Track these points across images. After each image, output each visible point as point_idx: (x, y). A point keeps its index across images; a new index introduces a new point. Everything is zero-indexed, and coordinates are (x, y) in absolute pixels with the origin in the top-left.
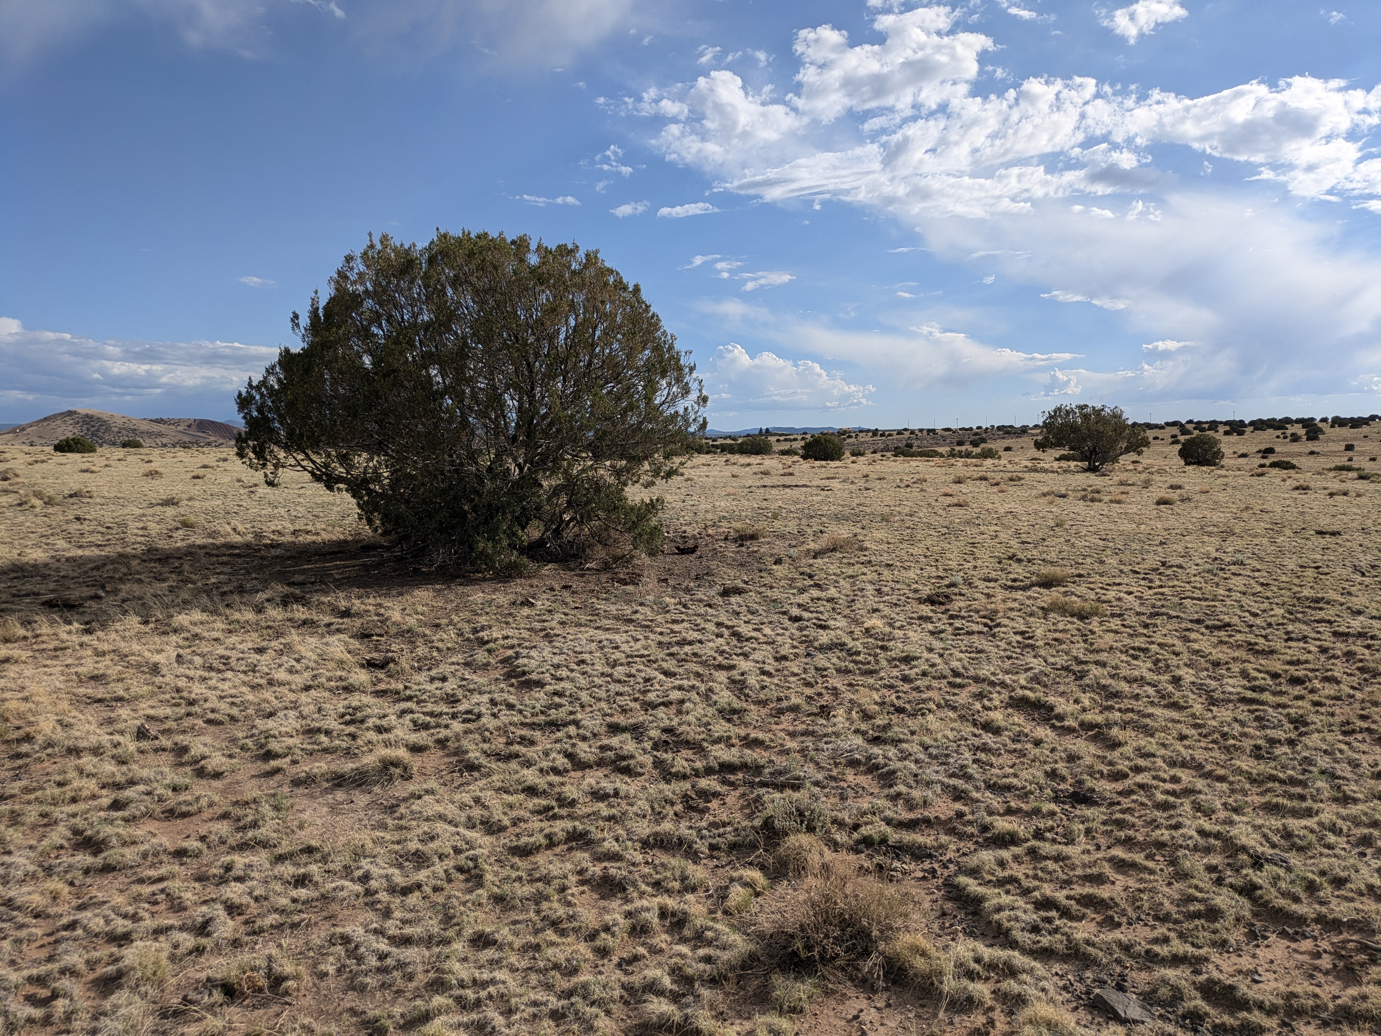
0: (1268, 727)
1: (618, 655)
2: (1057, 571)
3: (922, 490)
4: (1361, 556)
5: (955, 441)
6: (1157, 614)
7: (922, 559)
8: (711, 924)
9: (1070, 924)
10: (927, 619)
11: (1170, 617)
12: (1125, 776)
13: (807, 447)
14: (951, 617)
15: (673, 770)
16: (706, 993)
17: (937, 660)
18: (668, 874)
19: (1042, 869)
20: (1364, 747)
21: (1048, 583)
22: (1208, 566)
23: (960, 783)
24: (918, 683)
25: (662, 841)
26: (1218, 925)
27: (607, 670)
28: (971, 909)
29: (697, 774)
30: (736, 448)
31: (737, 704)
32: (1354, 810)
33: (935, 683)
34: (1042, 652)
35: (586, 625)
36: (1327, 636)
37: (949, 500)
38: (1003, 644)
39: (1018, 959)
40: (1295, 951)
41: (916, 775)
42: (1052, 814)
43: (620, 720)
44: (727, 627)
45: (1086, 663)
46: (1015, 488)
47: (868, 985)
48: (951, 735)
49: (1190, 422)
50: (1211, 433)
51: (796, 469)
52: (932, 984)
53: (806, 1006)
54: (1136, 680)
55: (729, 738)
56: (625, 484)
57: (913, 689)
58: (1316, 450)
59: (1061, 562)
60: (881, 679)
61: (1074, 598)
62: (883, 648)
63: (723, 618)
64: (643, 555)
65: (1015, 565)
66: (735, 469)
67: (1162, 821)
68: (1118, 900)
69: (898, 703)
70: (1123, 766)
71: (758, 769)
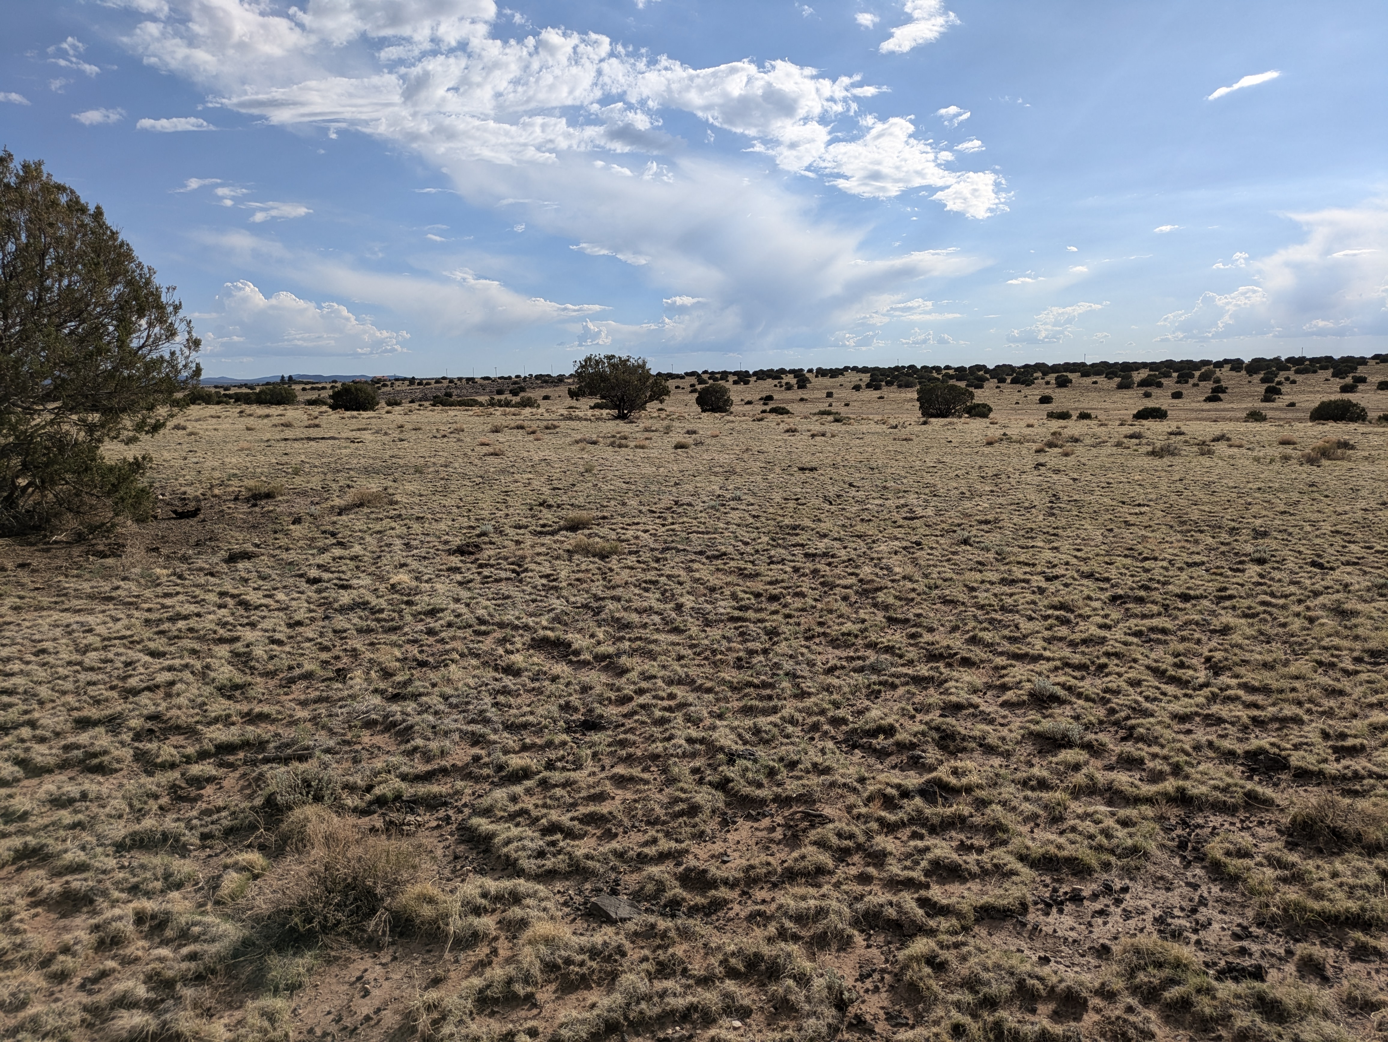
0: (748, 640)
1: (90, 639)
2: (584, 514)
3: (459, 440)
4: (830, 487)
5: (494, 390)
6: (668, 549)
7: (455, 510)
8: (199, 918)
9: (572, 843)
10: (456, 570)
11: (678, 551)
12: (630, 699)
13: (335, 396)
14: (481, 566)
15: (159, 760)
16: (188, 993)
17: (462, 609)
18: (148, 875)
19: (550, 798)
20: (820, 649)
21: (574, 527)
22: (713, 503)
23: (477, 728)
24: (443, 635)
25: (142, 840)
26: (697, 819)
27: (76, 657)
28: (483, 847)
29: (188, 760)
30: (253, 397)
31: (239, 678)
32: (809, 702)
33: (460, 633)
34: (565, 593)
35: (49, 608)
36: (800, 558)
37: (485, 450)
38: (528, 589)
39: (522, 885)
40: (757, 829)
41: (434, 727)
42: (564, 744)
43: (93, 713)
44: (233, 596)
45: (603, 599)
46: (550, 437)
47: (374, 943)
48: (472, 682)
49: (705, 372)
50: (722, 383)
51: (323, 420)
52: (439, 928)
53: (306, 979)
54: (645, 611)
55: (229, 716)
56: (100, 441)
57: (438, 641)
58: (805, 397)
59: (588, 506)
60: (405, 634)
61: (597, 539)
62: (409, 603)
63: (228, 587)
64: (129, 522)
65: (545, 511)
66: (251, 422)
67: (659, 735)
68: (615, 813)
69: (423, 657)
70: (628, 690)
71: (261, 745)
